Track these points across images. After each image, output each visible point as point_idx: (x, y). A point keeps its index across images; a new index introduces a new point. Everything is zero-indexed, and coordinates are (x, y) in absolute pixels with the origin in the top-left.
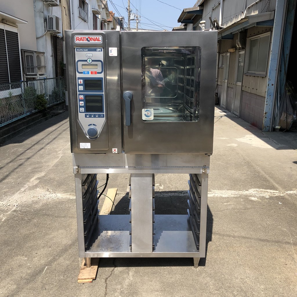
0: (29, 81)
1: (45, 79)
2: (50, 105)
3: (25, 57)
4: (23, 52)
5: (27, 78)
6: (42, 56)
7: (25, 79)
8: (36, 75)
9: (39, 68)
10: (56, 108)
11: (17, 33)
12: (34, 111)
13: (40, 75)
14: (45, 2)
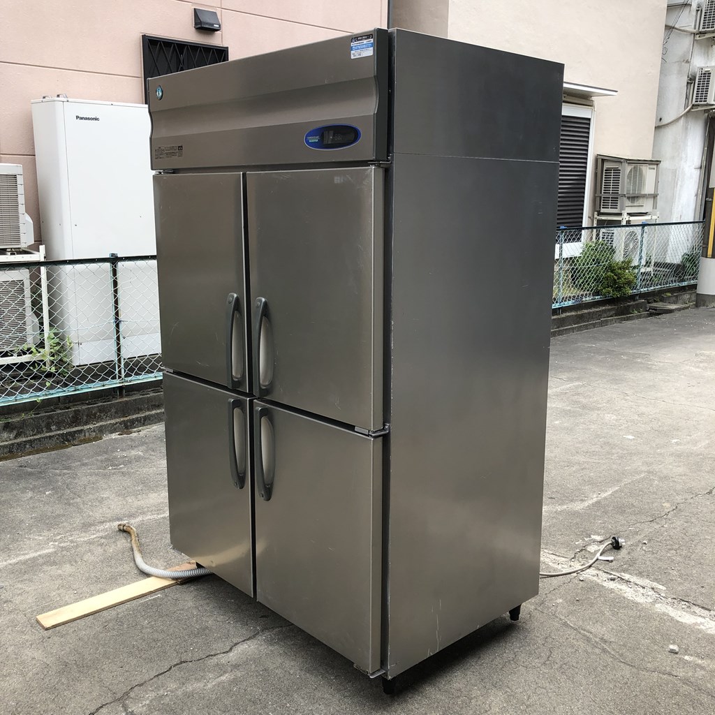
0: (604, 227)
1: (643, 225)
2: (652, 288)
3: (604, 172)
4: (600, 162)
5: (599, 221)
6: (651, 169)
7: (595, 222)
8: (620, 214)
9: (633, 198)
10: (670, 297)
11: (589, 119)
12: (588, 299)
13: (630, 214)
14: (698, 36)
